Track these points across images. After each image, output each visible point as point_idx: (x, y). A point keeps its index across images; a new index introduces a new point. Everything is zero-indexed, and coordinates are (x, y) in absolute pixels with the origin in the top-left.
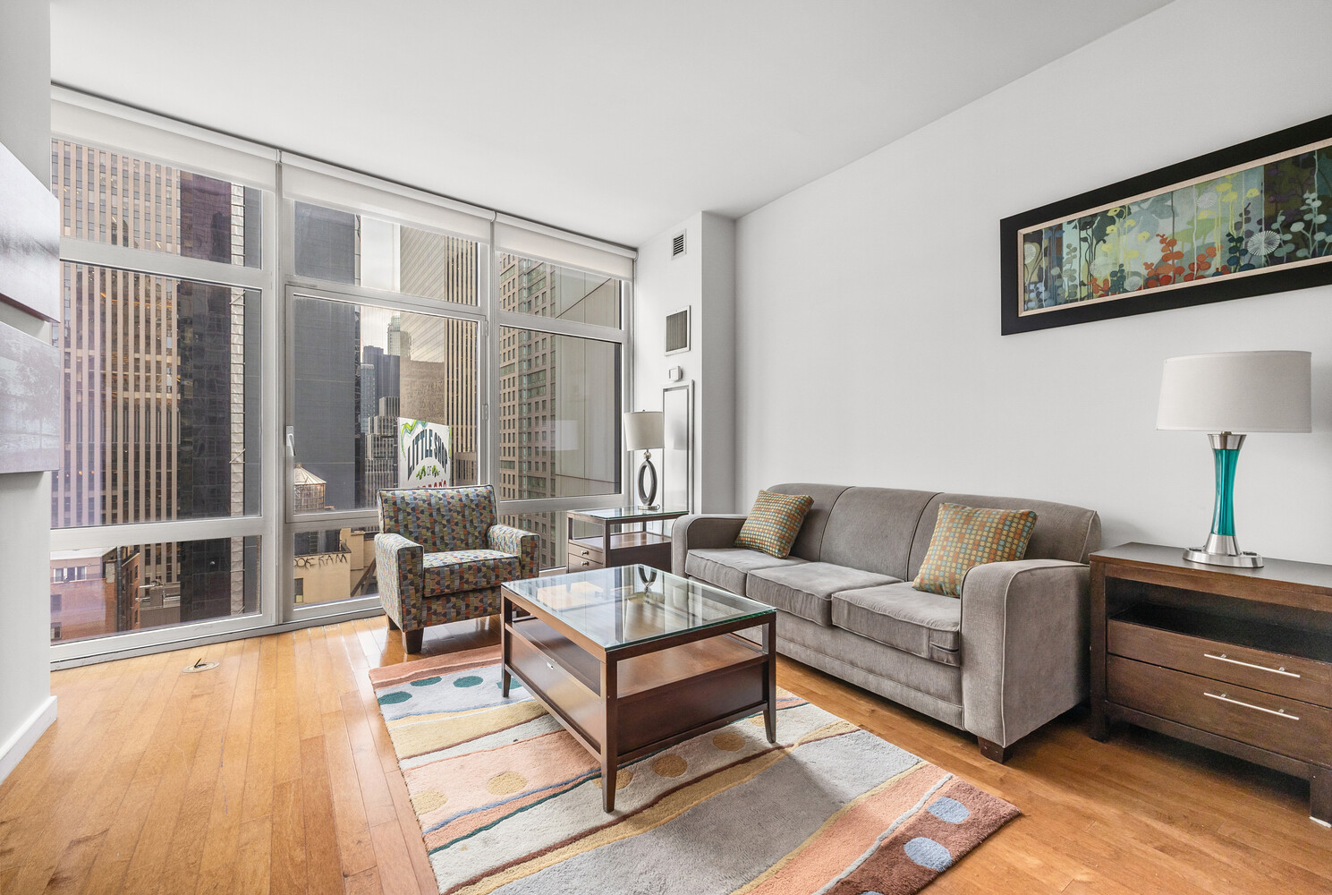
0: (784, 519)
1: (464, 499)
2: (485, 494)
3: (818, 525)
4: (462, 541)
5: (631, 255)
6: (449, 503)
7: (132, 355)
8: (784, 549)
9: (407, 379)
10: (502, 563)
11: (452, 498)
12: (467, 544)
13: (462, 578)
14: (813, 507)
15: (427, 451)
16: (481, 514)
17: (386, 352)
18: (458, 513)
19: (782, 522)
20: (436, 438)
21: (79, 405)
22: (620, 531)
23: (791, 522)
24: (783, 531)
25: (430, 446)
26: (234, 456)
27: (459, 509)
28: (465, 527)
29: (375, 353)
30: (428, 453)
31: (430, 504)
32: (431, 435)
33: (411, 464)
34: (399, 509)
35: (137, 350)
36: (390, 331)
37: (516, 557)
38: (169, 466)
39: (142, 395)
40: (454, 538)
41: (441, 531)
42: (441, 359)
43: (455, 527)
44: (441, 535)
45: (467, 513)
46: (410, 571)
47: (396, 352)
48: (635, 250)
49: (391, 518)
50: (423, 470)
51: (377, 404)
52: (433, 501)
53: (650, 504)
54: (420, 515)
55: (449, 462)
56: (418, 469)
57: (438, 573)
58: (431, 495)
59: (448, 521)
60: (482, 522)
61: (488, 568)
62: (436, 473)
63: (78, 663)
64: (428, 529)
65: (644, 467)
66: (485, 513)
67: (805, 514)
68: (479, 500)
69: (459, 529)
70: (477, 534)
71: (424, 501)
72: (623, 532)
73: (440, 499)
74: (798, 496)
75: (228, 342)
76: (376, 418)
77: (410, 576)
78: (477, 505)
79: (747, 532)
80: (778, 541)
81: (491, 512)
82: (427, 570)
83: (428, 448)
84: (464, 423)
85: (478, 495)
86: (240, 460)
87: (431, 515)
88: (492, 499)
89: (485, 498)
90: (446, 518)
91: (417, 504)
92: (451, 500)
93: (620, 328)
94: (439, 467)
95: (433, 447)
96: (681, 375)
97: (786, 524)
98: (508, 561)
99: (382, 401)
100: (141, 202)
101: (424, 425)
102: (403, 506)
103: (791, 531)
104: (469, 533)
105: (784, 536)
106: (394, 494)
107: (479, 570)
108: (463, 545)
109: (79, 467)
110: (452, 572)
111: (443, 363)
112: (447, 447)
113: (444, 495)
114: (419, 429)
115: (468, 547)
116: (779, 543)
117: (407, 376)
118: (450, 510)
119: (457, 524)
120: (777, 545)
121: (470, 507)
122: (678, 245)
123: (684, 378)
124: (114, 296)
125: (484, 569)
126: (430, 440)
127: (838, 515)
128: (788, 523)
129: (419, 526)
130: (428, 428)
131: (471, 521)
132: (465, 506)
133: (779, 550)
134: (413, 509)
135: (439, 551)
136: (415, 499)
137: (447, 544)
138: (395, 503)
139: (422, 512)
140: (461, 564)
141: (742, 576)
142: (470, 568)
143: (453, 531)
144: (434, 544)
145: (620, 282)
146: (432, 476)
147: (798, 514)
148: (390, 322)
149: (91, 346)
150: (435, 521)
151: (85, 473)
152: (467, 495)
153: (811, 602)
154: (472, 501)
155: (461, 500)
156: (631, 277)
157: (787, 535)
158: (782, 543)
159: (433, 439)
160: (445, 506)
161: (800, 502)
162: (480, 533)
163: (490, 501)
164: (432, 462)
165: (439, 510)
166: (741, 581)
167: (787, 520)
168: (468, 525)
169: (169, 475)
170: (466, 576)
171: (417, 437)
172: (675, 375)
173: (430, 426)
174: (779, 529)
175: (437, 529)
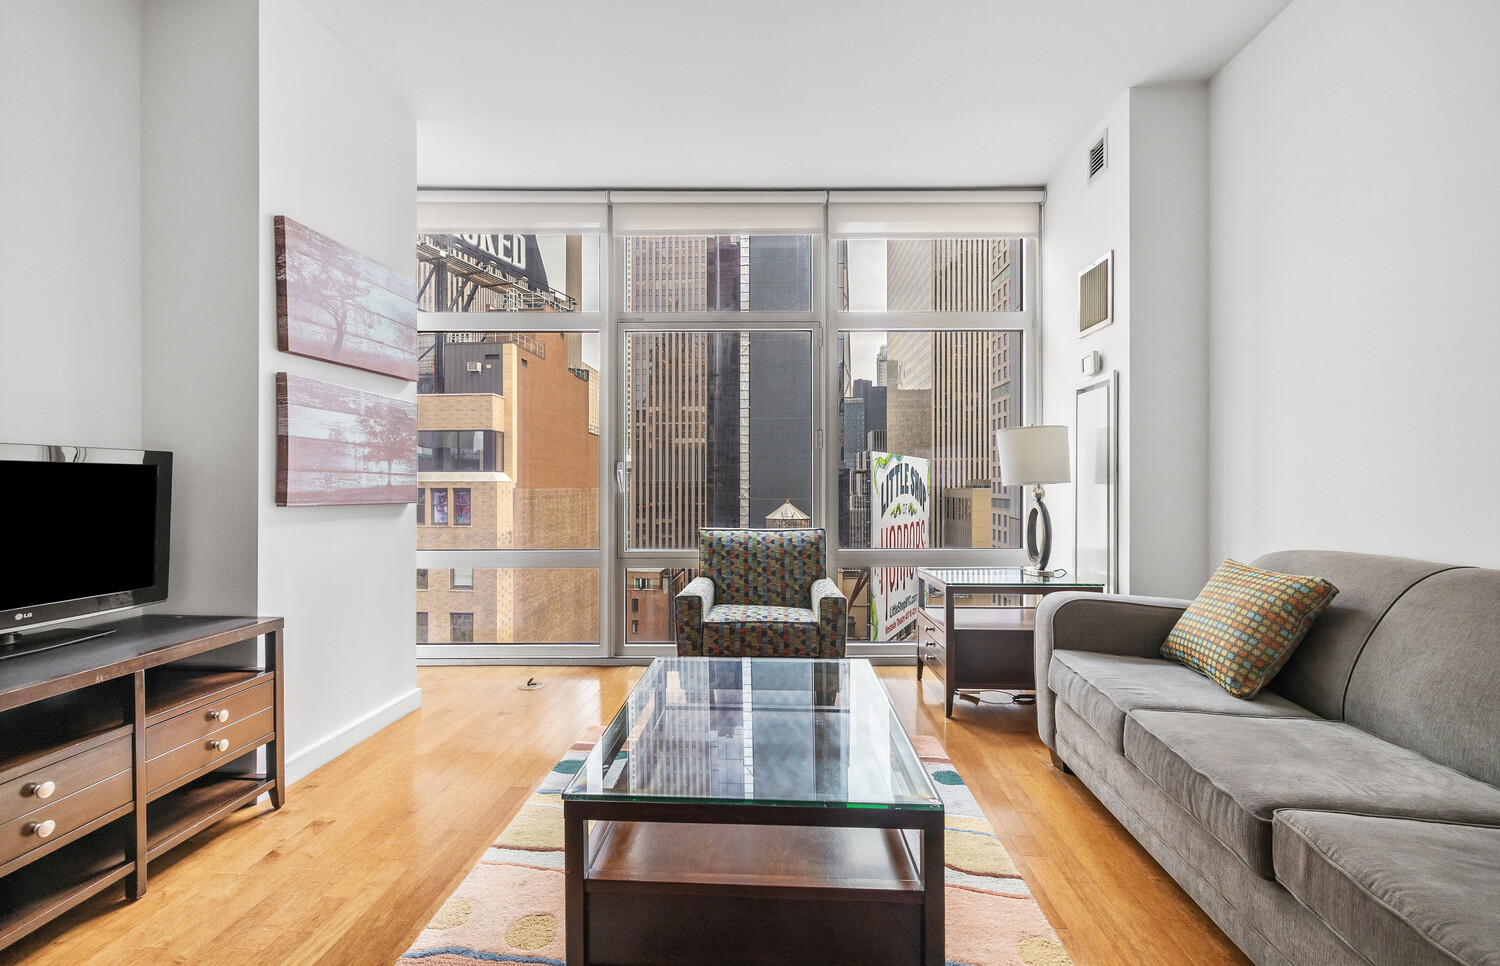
0: (1252, 620)
1: (785, 544)
2: (813, 540)
3: (1346, 643)
4: (778, 594)
5: (1037, 197)
6: (768, 548)
7: (680, 408)
8: (1246, 678)
9: (894, 410)
10: (793, 628)
11: (773, 542)
12: (784, 599)
13: (743, 640)
14: (1335, 602)
15: (902, 487)
16: (805, 564)
17: (874, 384)
18: (777, 560)
19: (1248, 626)
20: (912, 473)
21: (651, 450)
22: (1021, 604)
23: (1269, 628)
24: (1246, 642)
25: (906, 481)
26: (742, 491)
27: (778, 556)
28: (783, 578)
29: (862, 386)
30: (904, 490)
31: (746, 548)
32: (907, 470)
33: (885, 501)
34: (714, 552)
35: (683, 405)
36: (880, 361)
37: (813, 624)
38: (703, 501)
39: (687, 441)
40: (769, 590)
41: (755, 580)
42: (929, 386)
43: (771, 577)
44: (755, 585)
45: (787, 561)
46: (687, 623)
47: (884, 384)
48: (1042, 188)
49: (706, 560)
50: (899, 508)
51: (866, 438)
52: (750, 545)
53: (1042, 568)
54: (734, 560)
55: (928, 500)
56: (892, 507)
57: (717, 630)
58: (750, 538)
59: (764, 569)
60: (805, 573)
61: (775, 632)
62: (912, 512)
63: (473, 662)
64: (741, 576)
65: (1034, 512)
66: (811, 563)
67: (1311, 614)
68: (804, 548)
69: (775, 580)
70: (797, 587)
71: (741, 544)
72: (1025, 605)
73: (759, 543)
74: (1296, 577)
75: (738, 390)
76: (864, 453)
77: (687, 629)
78: (800, 553)
79: (1181, 636)
80: (1233, 661)
81: (818, 562)
82: (706, 625)
83: (903, 484)
84: (959, 455)
85: (803, 541)
86: (747, 496)
87: (746, 561)
88: (821, 546)
89: (812, 544)
90: (762, 565)
91: (732, 548)
92: (770, 545)
93: (1022, 310)
94: (916, 505)
95: (909, 483)
96: (1100, 365)
97: (1256, 630)
98: (802, 627)
99: (870, 435)
100: (686, 281)
101: (899, 459)
102: (718, 549)
103: (1268, 645)
104: (787, 586)
105: (1250, 653)
106: (711, 535)
107: (764, 633)
108: (779, 600)
109: (651, 501)
110: (732, 631)
111: (930, 390)
112: (926, 482)
113: (764, 539)
114: (894, 463)
115: (785, 603)
116: (1235, 667)
117: (895, 407)
118: (768, 556)
119: (774, 574)
120: (1230, 669)
121: (791, 554)
122: (1097, 159)
123: (1104, 370)
124: (670, 362)
125: (770, 633)
126: (906, 476)
127: (1401, 627)
128: (1263, 629)
129: (732, 573)
130: (903, 462)
131: (792, 572)
132: (786, 552)
133: (1234, 680)
134: (728, 552)
135: (751, 603)
136: (732, 541)
137: (760, 597)
138: (711, 545)
139: (737, 557)
140: (743, 623)
141: (1117, 715)
142: (753, 629)
143: (769, 581)
144: (747, 595)
145: (1021, 240)
146: (908, 515)
147: (1290, 613)
148: (878, 352)
149: (657, 405)
150: (750, 568)
151: (654, 505)
152: (790, 540)
153: (1226, 811)
154: (795, 547)
155: (782, 545)
156: (1037, 231)
157: (1256, 652)
158: (1241, 666)
159: (909, 473)
160: (763, 551)
161: (1297, 591)
162: (801, 586)
163: (817, 549)
164: (909, 499)
165: (755, 555)
166: (1117, 726)
167: (1260, 624)
168: (787, 576)
169: (703, 506)
170: (748, 639)
171: (892, 473)
172: (1090, 366)
173: (906, 459)
174: (1239, 639)
175: (751, 577)
